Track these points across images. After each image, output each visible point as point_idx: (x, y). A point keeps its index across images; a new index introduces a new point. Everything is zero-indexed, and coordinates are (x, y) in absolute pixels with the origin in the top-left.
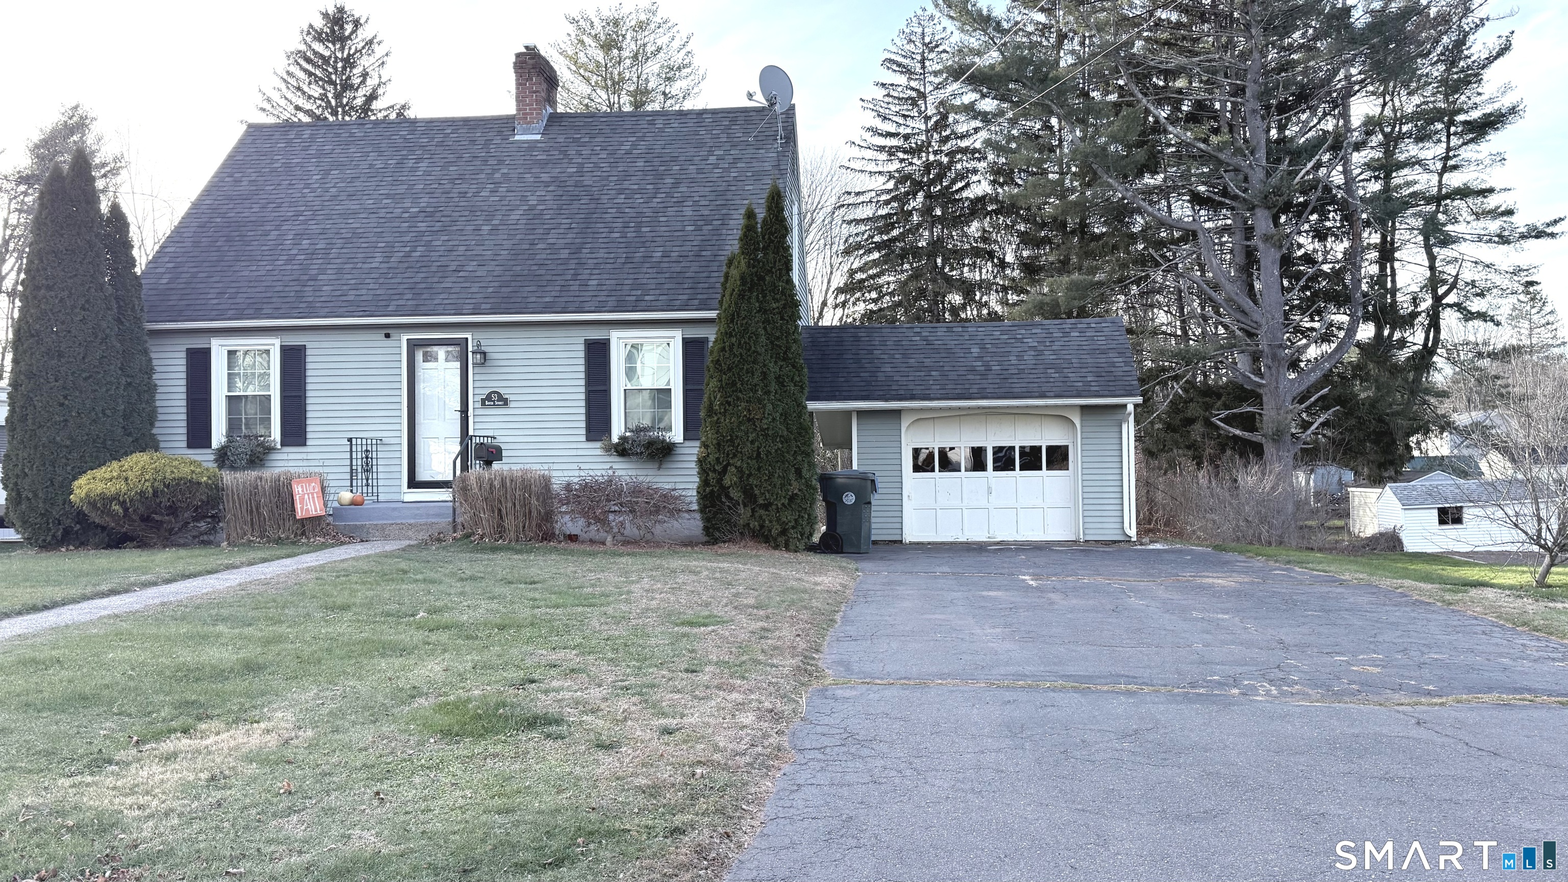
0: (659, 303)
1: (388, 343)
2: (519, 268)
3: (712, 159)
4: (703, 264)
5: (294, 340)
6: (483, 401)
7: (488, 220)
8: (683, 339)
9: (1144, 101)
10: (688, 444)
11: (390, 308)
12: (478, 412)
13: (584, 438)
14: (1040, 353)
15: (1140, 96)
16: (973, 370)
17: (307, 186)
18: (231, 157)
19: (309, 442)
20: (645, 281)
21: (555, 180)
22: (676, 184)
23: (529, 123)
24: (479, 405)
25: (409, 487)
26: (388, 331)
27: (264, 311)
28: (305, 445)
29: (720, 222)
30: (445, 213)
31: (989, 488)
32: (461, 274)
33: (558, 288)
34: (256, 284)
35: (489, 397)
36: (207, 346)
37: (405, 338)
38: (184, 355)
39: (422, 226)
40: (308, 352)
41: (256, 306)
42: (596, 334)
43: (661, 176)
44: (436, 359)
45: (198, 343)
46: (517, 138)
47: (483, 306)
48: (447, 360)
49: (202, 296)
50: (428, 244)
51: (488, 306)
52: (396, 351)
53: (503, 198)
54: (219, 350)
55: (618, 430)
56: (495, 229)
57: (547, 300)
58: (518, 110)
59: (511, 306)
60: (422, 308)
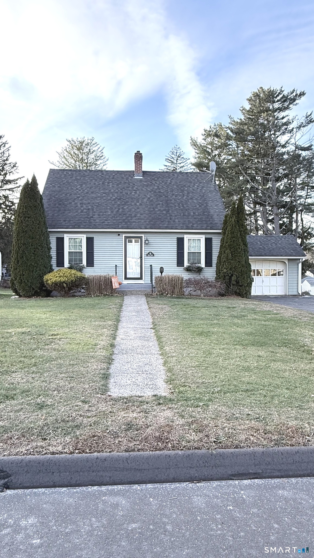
0: (198, 228)
1: (119, 237)
2: (153, 216)
3: (196, 186)
4: (207, 216)
5: (90, 235)
6: (147, 254)
7: (138, 202)
8: (205, 238)
9: (246, 176)
10: (206, 268)
11: (120, 227)
12: (146, 258)
13: (176, 266)
14: (276, 244)
15: (245, 174)
16: (260, 248)
17: (77, 189)
18: (48, 179)
19: (95, 266)
20: (192, 221)
21: (152, 190)
22: (188, 193)
23: (138, 173)
24: (145, 256)
25: (125, 279)
26: (119, 234)
27: (81, 227)
28: (93, 266)
29: (206, 205)
30: (124, 199)
31: (263, 281)
32: (137, 217)
33: (167, 222)
34: (75, 218)
35: (149, 254)
36: (63, 236)
37: (124, 235)
38: (55, 239)
39: (119, 203)
40: (94, 239)
41: (78, 225)
42: (180, 236)
43: (183, 191)
44: (132, 242)
45: (60, 235)
46: (135, 177)
47: (147, 227)
48: (135, 242)
49: (59, 221)
50: (123, 208)
51: (149, 227)
52: (121, 239)
53: (139, 195)
54: (66, 238)
55: (186, 264)
56: (141, 204)
57: (165, 225)
58: (135, 169)
59: (155, 227)
60: (129, 227)
